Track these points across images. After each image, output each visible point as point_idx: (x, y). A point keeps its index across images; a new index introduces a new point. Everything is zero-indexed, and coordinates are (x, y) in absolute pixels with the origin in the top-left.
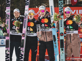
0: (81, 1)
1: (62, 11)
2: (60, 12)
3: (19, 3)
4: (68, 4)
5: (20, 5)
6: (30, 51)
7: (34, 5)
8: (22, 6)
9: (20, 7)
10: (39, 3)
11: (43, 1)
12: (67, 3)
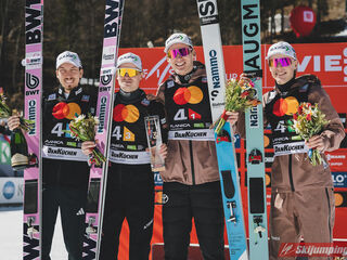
0: (330, 21)
1: (254, 59)
2: (247, 63)
3: (77, 26)
4: (278, 30)
5: (83, 36)
6: (125, 225)
7: (140, 34)
8: (90, 41)
9: (82, 46)
10: (159, 29)
11: (176, 21)
12: (273, 27)
